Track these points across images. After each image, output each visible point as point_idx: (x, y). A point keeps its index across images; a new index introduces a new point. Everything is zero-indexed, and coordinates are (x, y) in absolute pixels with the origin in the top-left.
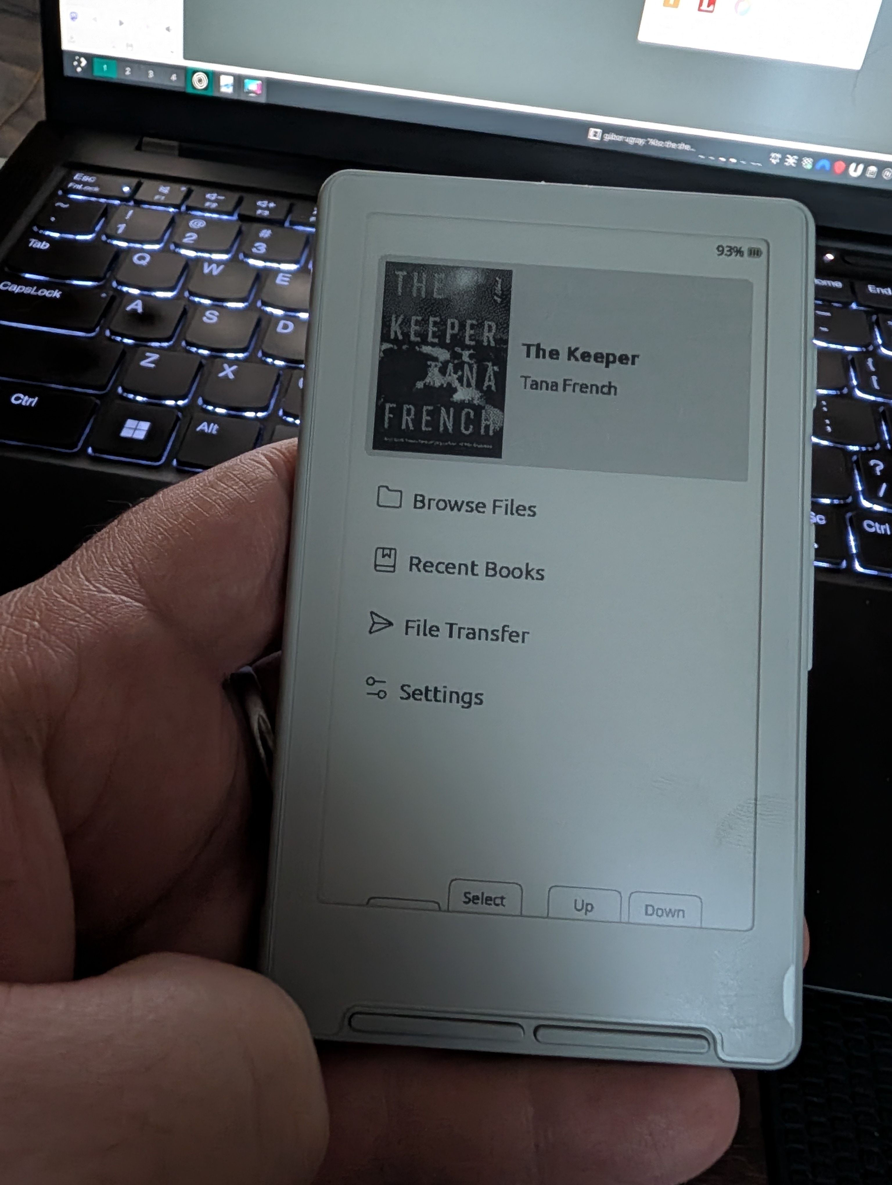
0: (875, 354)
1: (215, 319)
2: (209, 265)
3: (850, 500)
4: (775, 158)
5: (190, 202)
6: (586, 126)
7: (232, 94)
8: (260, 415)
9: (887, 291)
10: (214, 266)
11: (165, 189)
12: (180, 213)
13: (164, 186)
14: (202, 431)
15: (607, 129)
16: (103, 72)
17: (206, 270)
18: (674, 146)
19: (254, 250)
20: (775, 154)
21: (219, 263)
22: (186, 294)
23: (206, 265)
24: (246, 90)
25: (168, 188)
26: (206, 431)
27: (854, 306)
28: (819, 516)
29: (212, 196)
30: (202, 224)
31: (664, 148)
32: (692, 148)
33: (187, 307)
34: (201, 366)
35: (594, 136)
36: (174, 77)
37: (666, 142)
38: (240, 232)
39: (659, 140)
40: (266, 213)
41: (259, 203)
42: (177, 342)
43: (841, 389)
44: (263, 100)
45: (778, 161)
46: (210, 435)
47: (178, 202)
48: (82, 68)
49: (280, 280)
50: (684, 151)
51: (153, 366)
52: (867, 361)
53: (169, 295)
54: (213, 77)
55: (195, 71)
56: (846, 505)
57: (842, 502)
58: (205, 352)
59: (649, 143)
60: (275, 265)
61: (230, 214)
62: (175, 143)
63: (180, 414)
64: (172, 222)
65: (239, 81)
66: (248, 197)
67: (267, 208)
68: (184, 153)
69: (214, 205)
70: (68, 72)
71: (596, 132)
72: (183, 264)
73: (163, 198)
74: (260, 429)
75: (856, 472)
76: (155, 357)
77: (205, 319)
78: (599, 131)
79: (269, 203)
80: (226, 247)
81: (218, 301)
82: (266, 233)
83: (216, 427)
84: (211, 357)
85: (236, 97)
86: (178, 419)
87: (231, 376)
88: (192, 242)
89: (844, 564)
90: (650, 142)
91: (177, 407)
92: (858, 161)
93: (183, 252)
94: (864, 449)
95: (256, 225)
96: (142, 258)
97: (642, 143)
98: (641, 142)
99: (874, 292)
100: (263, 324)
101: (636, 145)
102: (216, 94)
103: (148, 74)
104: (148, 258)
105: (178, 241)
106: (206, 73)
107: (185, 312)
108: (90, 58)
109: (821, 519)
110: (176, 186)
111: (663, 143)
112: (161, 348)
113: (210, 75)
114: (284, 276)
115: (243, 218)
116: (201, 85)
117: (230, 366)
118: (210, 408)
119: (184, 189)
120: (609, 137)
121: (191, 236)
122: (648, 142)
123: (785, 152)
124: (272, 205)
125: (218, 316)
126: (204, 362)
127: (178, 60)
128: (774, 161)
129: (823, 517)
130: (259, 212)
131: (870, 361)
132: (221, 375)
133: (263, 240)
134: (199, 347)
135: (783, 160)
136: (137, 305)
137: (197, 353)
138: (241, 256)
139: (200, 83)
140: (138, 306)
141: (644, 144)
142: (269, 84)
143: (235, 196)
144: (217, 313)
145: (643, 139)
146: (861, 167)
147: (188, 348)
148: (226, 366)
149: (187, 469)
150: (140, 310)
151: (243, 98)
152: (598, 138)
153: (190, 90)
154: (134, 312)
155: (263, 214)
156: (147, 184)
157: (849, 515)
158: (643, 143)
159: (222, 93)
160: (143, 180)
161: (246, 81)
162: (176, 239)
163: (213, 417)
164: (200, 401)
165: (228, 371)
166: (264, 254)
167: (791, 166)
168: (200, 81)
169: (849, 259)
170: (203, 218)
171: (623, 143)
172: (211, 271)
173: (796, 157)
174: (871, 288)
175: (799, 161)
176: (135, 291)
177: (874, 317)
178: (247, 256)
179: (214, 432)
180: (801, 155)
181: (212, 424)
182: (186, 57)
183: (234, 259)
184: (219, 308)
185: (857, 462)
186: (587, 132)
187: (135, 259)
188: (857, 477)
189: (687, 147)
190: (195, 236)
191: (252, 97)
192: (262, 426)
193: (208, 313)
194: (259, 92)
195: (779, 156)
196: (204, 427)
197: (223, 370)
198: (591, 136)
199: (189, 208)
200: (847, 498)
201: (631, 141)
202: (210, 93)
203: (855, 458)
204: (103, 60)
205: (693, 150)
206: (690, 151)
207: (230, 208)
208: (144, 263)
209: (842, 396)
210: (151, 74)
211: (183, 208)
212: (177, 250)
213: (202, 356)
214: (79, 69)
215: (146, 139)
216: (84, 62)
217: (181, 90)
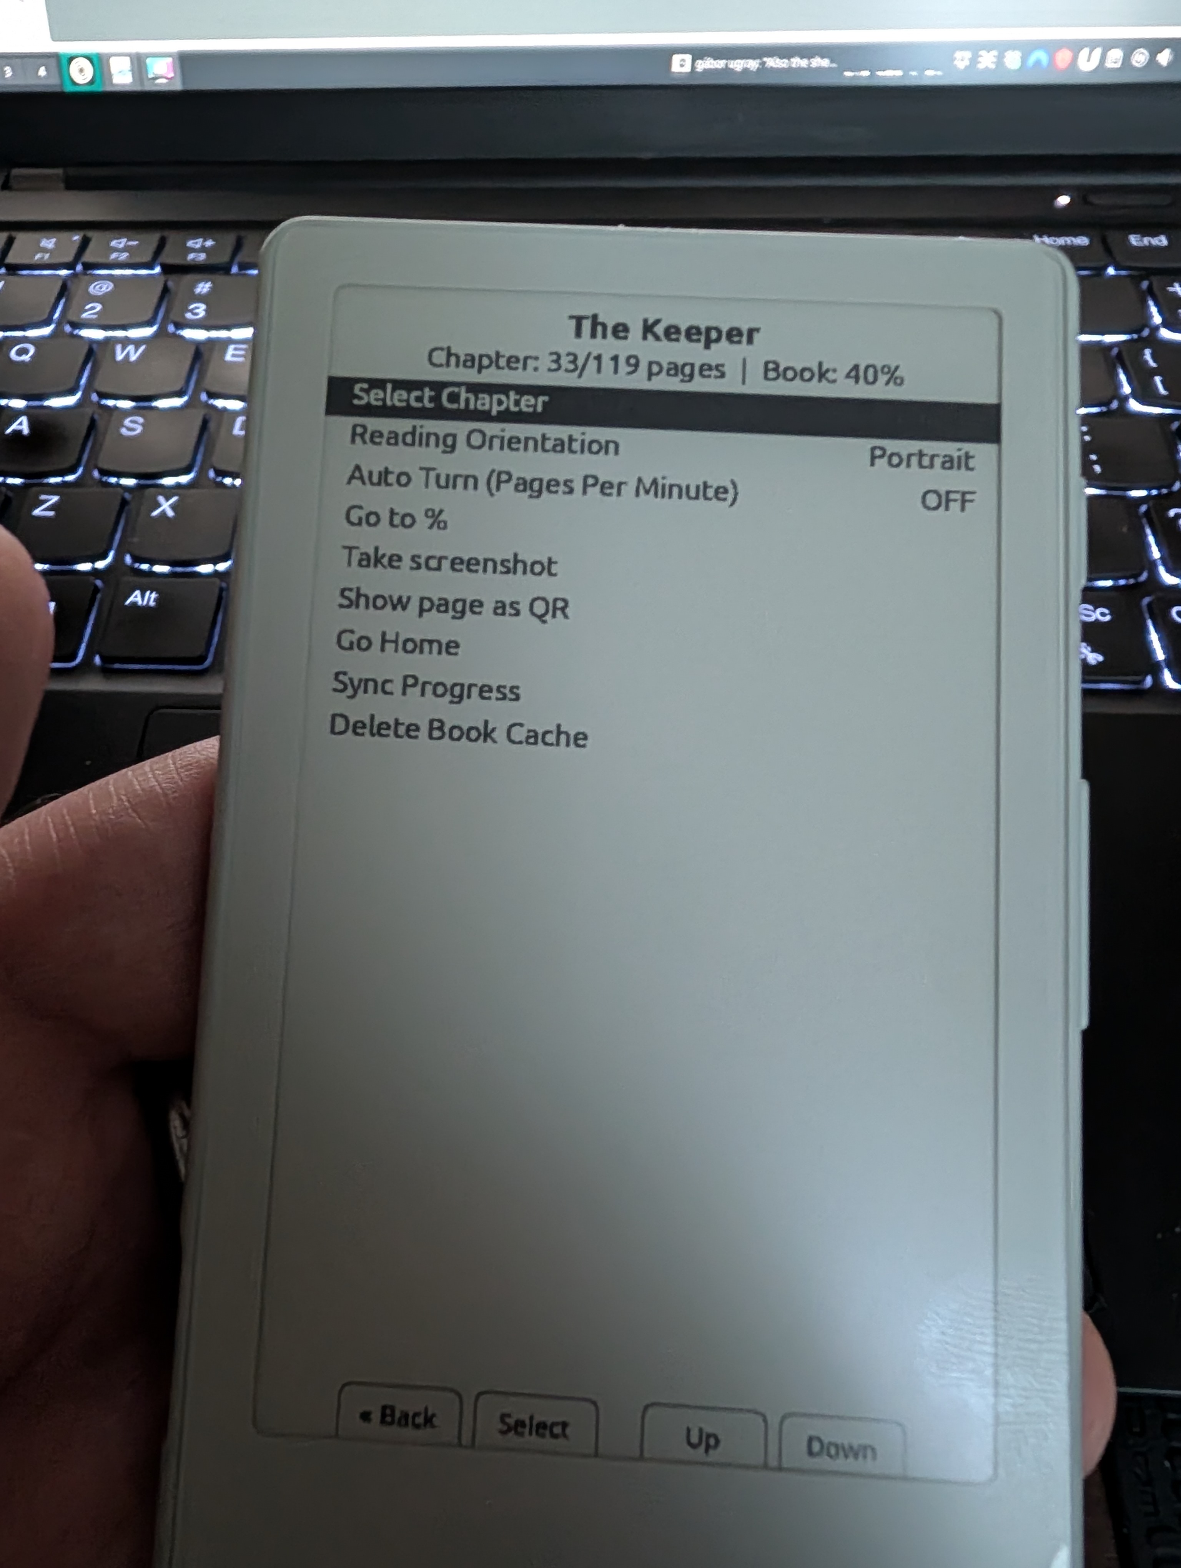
0: (1153, 341)
1: (139, 429)
2: (123, 349)
3: (1144, 576)
4: (962, 59)
5: (88, 257)
6: (666, 54)
8: (222, 567)
9: (1160, 241)
10: (131, 348)
11: (48, 243)
12: (75, 275)
13: (48, 238)
14: (134, 604)
15: (698, 53)
17: (120, 357)
18: (803, 63)
19: (189, 316)
20: (961, 53)
21: (137, 343)
22: (94, 397)
23: (119, 348)
24: (151, 76)
25: (54, 240)
26: (140, 603)
27: (1111, 271)
28: (1099, 610)
29: (120, 243)
30: (107, 288)
31: (790, 70)
32: (832, 61)
33: (96, 417)
34: (124, 503)
35: (680, 65)
36: (42, 72)
37: (792, 60)
38: (166, 290)
39: (781, 57)
40: (202, 257)
41: (190, 244)
42: (87, 472)
43: (1107, 404)
44: (178, 86)
45: (967, 63)
46: (147, 608)
47: (69, 258)
49: (230, 355)
50: (820, 69)
51: (51, 514)
52: (1144, 355)
53: (70, 401)
54: (99, 62)
55: (71, 58)
56: (1137, 585)
57: (1132, 581)
58: (130, 482)
59: (766, 66)
60: (223, 334)
61: (150, 266)
62: (59, 171)
63: (99, 583)
64: (64, 290)
65: (139, 62)
66: (173, 237)
67: (203, 249)
68: (72, 184)
69: (124, 256)
71: (683, 61)
72: (85, 351)
73: (47, 256)
74: (221, 590)
75: (1148, 531)
76: (55, 499)
77: (124, 431)
78: (688, 58)
79: (205, 240)
80: (148, 315)
81: (143, 400)
82: (203, 288)
83: (154, 595)
84: (139, 487)
85: (138, 88)
86: (96, 590)
87: (170, 513)
88: (95, 316)
89: (1149, 681)
90: (767, 63)
91: (95, 572)
92: (1092, 44)
93: (85, 333)
94: (1154, 492)
95: (189, 278)
96: (24, 351)
97: (755, 67)
98: (753, 65)
99: (1140, 244)
100: (212, 425)
101: (746, 71)
102: (109, 89)
103: (4, 73)
104: (32, 350)
105: (74, 319)
106: (89, 58)
107: (92, 425)
109: (1103, 614)
110: (64, 235)
111: (786, 61)
112: (65, 484)
113: (95, 60)
114: (235, 349)
115: (168, 269)
116: (84, 77)
117: (167, 499)
118: (145, 567)
119: (77, 238)
120: (703, 65)
121: (93, 308)
122: (764, 63)
123: (976, 48)
124: (209, 243)
125: (143, 425)
126: (127, 496)
127: (46, 45)
128: (961, 64)
129: (1106, 611)
130: (191, 256)
131: (1148, 354)
132: (155, 513)
133: (200, 299)
134: (119, 475)
135: (974, 60)
136: (21, 424)
137: (118, 485)
138: (171, 328)
139: (82, 75)
140: (23, 425)
141: (758, 68)
142: (185, 60)
143: (154, 238)
144: (141, 420)
145: (756, 60)
146: (1098, 52)
147: (104, 479)
148: (161, 499)
149: (117, 666)
150: (26, 430)
151: (148, 87)
152: (687, 69)
153: (69, 88)
154: (18, 433)
155: (196, 260)
156: (22, 238)
157: (1146, 600)
158: (757, 66)
159: (117, 85)
160: (14, 234)
161: (149, 61)
162: (72, 317)
163: (148, 581)
164: (128, 559)
165: (166, 506)
166: (204, 318)
167: (988, 67)
168: (81, 71)
169: (1094, 199)
170: (110, 278)
171: (727, 70)
172: (128, 355)
173: (995, 53)
174: (1134, 240)
175: (1000, 58)
176: (18, 404)
177: (1145, 284)
178: (179, 326)
179: (152, 603)
180: (1002, 47)
181: (148, 593)
182: (55, 38)
183: (161, 333)
184: (141, 411)
185: (1147, 513)
187: (13, 354)
188: (1151, 539)
189: (825, 63)
190: (99, 307)
191: (162, 84)
192: (224, 585)
193: (127, 422)
194: (171, 75)
195: (968, 55)
196: (136, 597)
197: (159, 505)
198: (676, 67)
199: (88, 266)
200: (1140, 574)
201: (738, 65)
202: (97, 88)
203: (1144, 508)
205: (834, 65)
206: (830, 68)
207: (147, 258)
208: (26, 358)
209: (1109, 413)
210: (8, 71)
211: (79, 268)
212: (76, 332)
213: (126, 488)
215: (16, 171)
217: (58, 90)
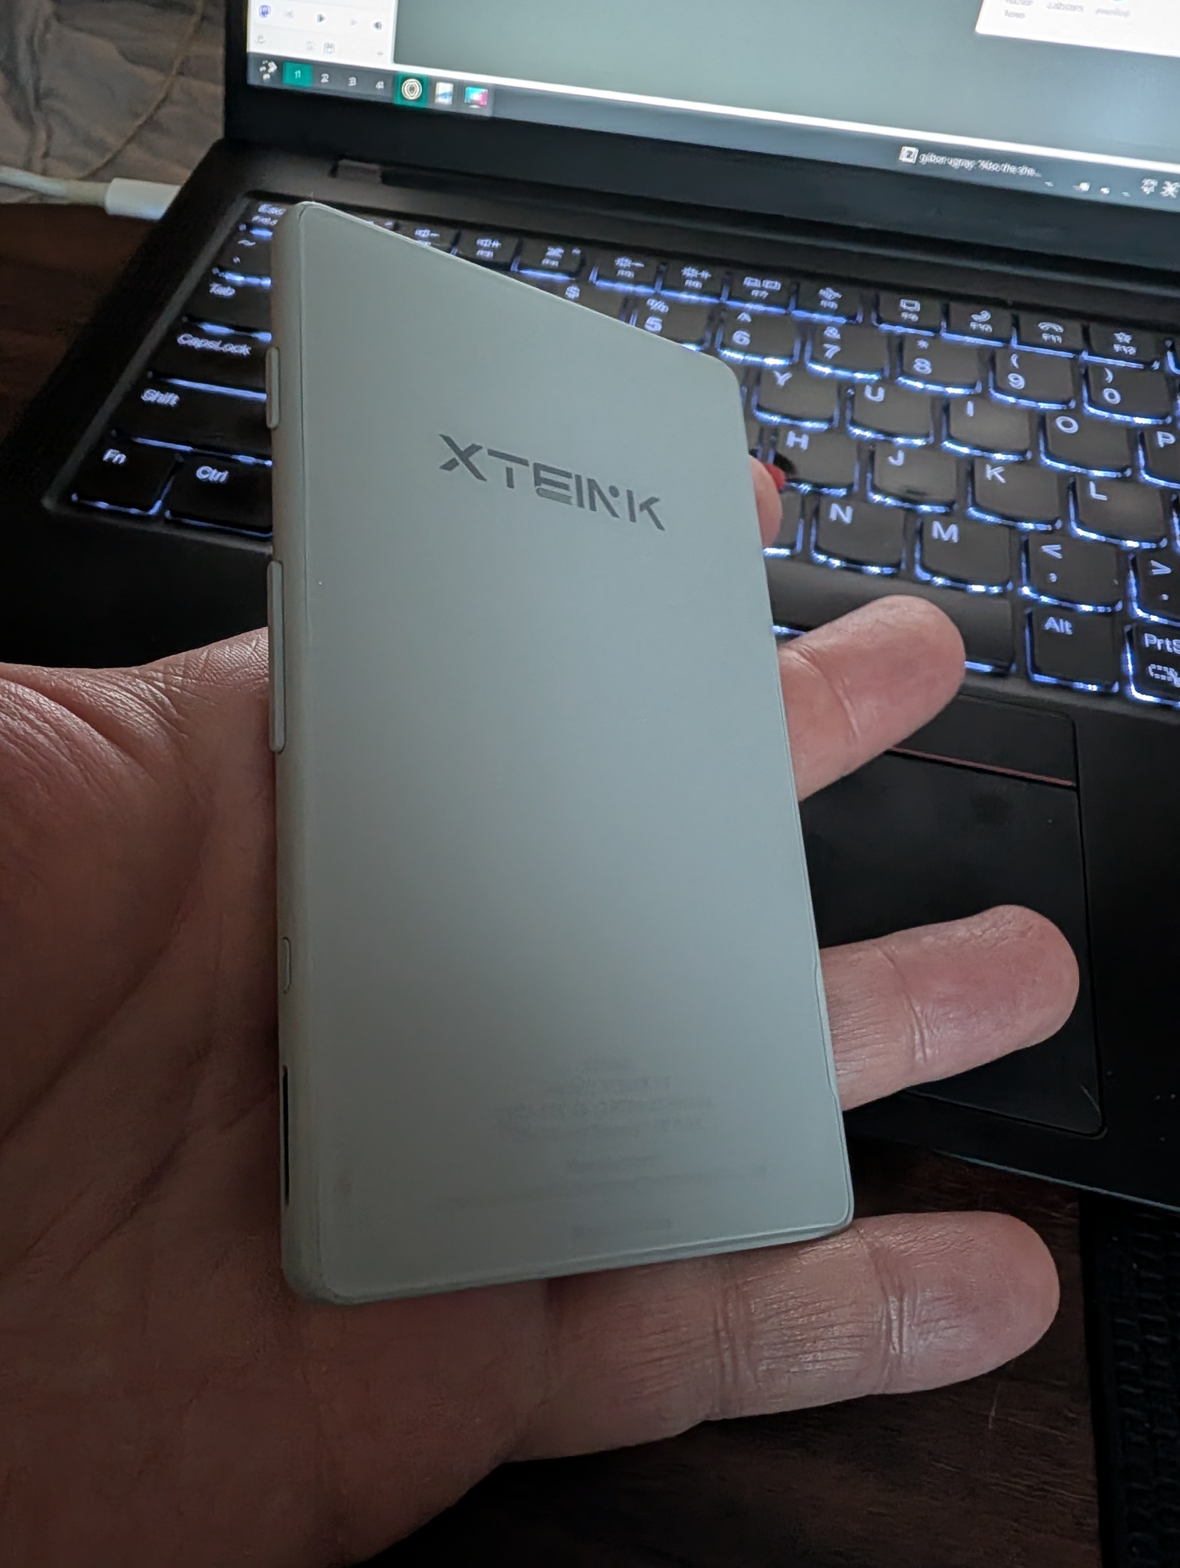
4: (1148, 186)
6: (897, 144)
7: (448, 106)
15: (924, 148)
16: (296, 80)
18: (1013, 169)
20: (1149, 180)
24: (467, 101)
29: (424, 233)
31: (1000, 173)
32: (1037, 171)
35: (907, 157)
36: (380, 85)
37: (1003, 165)
39: (994, 162)
40: (489, 254)
41: (481, 242)
44: (487, 113)
45: (1152, 189)
48: (271, 74)
50: (1026, 177)
54: (428, 85)
55: (406, 77)
59: (980, 166)
62: (378, 168)
65: (460, 89)
66: (467, 234)
67: (491, 248)
68: (387, 180)
70: (253, 80)
71: (911, 153)
78: (915, 150)
79: (493, 241)
85: (454, 110)
90: (981, 164)
97: (969, 167)
98: (969, 164)
101: (962, 168)
102: (430, 106)
103: (348, 82)
106: (420, 79)
108: (281, 62)
111: (998, 166)
113: (425, 82)
116: (412, 95)
120: (926, 159)
122: (979, 164)
123: (1163, 178)
124: (496, 244)
127: (387, 64)
128: (1147, 190)
130: (480, 252)
135: (1160, 187)
139: (411, 93)
141: (973, 169)
142: (497, 94)
143: (452, 233)
145: (972, 161)
151: (463, 111)
152: (912, 160)
153: (398, 102)
155: (484, 255)
158: (972, 167)
159: (438, 104)
161: (468, 89)
167: (1170, 196)
168: (412, 89)
171: (946, 166)
182: (397, 60)
186: (899, 151)
189: (1031, 172)
191: (475, 109)
194: (484, 103)
195: (1154, 183)
198: (903, 158)
202: (423, 105)
204: (295, 65)
205: (1038, 175)
206: (1034, 177)
210: (353, 81)
214: (266, 77)
215: (343, 163)
216: (273, 67)
217: (388, 101)
